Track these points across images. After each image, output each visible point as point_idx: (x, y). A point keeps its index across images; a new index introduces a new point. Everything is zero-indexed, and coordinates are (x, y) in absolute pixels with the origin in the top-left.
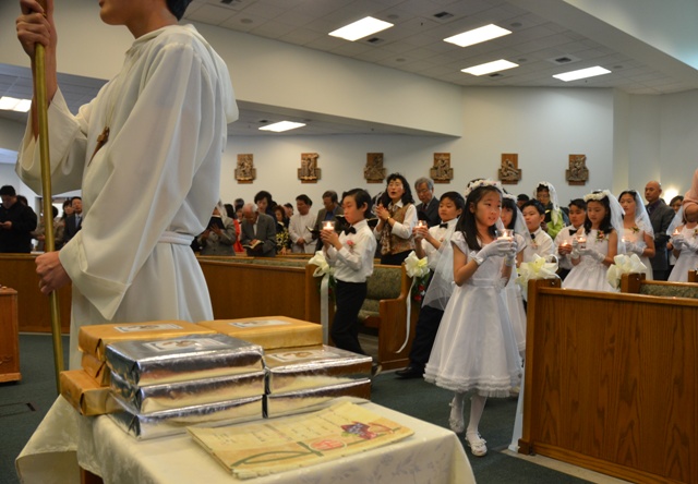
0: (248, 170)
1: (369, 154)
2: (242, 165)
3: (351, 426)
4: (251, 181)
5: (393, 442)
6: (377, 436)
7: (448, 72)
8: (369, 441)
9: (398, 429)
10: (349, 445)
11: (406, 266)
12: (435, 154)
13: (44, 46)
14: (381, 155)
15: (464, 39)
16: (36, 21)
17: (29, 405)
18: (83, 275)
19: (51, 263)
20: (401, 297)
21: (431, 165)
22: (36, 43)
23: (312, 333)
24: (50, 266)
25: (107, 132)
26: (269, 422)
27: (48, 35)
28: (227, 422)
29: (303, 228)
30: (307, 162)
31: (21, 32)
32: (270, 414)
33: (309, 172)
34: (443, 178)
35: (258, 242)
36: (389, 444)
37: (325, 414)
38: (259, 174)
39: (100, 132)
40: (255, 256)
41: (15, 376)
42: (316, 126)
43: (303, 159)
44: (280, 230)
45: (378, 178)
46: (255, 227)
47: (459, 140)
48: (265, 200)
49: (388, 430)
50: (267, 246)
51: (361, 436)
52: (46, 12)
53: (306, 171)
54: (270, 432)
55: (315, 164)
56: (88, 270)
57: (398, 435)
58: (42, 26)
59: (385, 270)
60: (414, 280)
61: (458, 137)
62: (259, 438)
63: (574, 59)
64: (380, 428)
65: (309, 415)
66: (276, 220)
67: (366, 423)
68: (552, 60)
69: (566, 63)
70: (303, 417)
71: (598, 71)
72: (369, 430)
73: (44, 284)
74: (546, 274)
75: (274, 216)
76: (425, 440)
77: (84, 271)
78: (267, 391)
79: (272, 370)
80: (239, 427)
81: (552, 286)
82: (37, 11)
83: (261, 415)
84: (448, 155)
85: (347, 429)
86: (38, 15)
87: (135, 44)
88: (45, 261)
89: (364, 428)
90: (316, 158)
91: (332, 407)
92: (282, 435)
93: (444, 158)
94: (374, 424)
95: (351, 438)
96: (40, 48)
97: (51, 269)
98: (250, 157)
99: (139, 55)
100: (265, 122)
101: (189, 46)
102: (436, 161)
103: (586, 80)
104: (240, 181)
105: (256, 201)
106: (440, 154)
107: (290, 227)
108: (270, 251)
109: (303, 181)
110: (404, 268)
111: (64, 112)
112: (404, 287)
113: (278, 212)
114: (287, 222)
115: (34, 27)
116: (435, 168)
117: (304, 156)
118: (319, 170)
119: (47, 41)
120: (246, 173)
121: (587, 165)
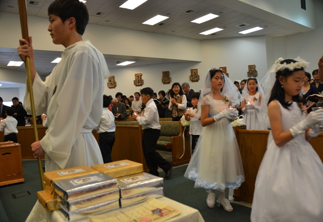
0: (113, 83)
1: (163, 72)
2: (110, 81)
3: (155, 210)
4: (114, 87)
5: (172, 218)
6: (166, 215)
7: (195, 34)
8: (162, 218)
9: (174, 211)
10: (154, 220)
11: (181, 122)
12: (191, 70)
13: (29, 57)
14: (168, 72)
15: (199, 21)
16: (25, 48)
17: (28, 192)
18: (51, 152)
19: (37, 146)
20: (180, 135)
21: (190, 74)
22: (26, 57)
23: (138, 168)
24: (37, 148)
25: (56, 87)
26: (122, 210)
27: (30, 53)
28: (105, 211)
29: (137, 107)
30: (137, 78)
31: (20, 53)
32: (122, 206)
33: (139, 81)
34: (195, 80)
35: (119, 114)
36: (170, 218)
37: (145, 204)
38: (117, 84)
39: (54, 88)
40: (118, 120)
41: (22, 180)
42: (140, 62)
43: (136, 76)
44: (127, 108)
45: (168, 82)
46: (117, 108)
47: (201, 63)
48: (120, 96)
49: (170, 211)
50: (123, 116)
51: (159, 215)
52: (29, 44)
53: (137, 81)
54: (122, 215)
55: (141, 78)
56: (52, 150)
57: (175, 214)
58: (28, 50)
59: (173, 124)
60: (185, 127)
61: (200, 62)
62: (118, 219)
63: (247, 25)
64: (167, 211)
65: (138, 205)
66: (126, 104)
67: (161, 208)
68: (238, 26)
69: (244, 27)
70: (135, 206)
71: (258, 29)
72: (162, 212)
73: (36, 155)
74: (239, 124)
75: (125, 103)
76: (185, 215)
77: (51, 150)
78: (121, 197)
79: (122, 189)
80: (110, 213)
81: (242, 129)
82: (25, 44)
83: (118, 207)
84: (197, 70)
85: (153, 211)
86: (26, 45)
87: (65, 50)
88: (35, 146)
89: (160, 211)
90: (141, 76)
91: (148, 201)
92: (127, 216)
93: (195, 71)
94: (165, 209)
95: (156, 216)
96: (28, 59)
97: (38, 149)
98: (113, 77)
99: (67, 55)
100: (119, 62)
101: (86, 52)
102: (192, 72)
103: (253, 33)
104: (110, 88)
105: (116, 97)
106: (193, 70)
107: (132, 107)
108: (124, 118)
109: (136, 85)
110: (180, 122)
111: (40, 82)
112: (181, 131)
113: (126, 101)
114: (130, 104)
115: (25, 50)
116: (192, 76)
117: (136, 75)
118: (143, 80)
119: (30, 55)
120: (112, 84)
121: (256, 69)
